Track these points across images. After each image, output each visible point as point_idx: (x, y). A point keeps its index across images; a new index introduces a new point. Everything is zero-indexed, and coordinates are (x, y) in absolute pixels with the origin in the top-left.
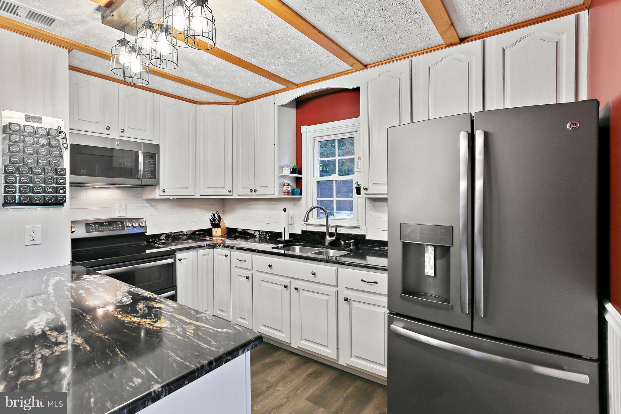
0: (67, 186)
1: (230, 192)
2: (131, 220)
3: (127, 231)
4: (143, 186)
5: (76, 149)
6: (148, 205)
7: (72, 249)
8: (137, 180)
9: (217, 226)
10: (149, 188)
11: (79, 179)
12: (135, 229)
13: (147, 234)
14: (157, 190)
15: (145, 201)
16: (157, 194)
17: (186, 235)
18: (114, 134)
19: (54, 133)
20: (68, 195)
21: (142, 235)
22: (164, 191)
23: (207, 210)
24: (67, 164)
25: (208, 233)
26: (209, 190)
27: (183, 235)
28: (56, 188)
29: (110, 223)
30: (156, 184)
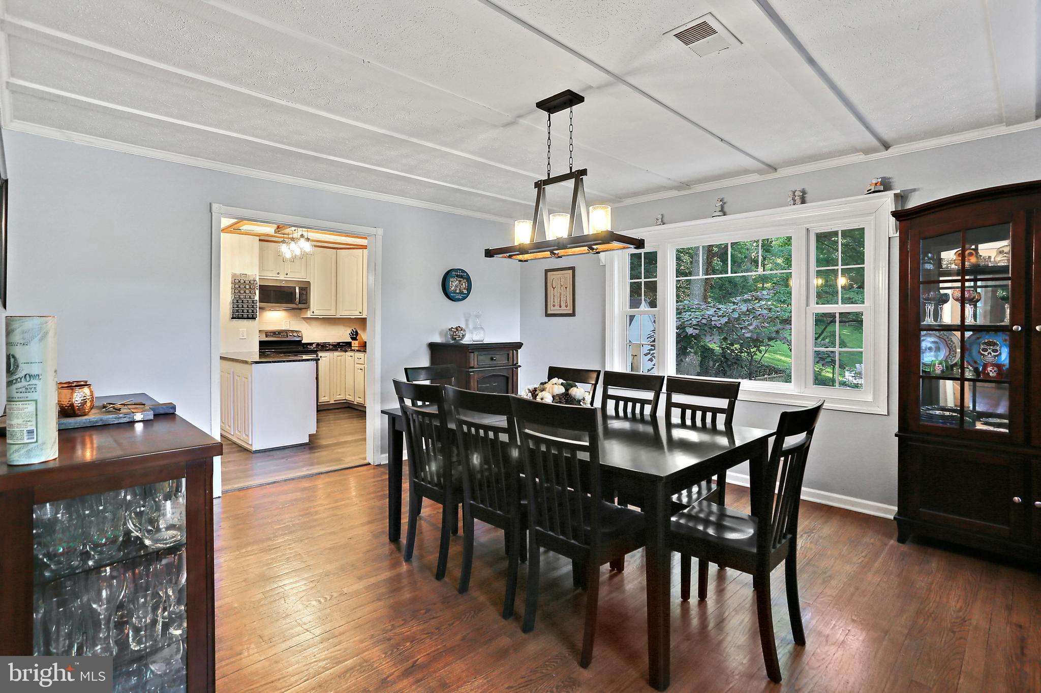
0: (258, 309)
1: (360, 313)
2: (292, 331)
3: (289, 339)
4: (301, 309)
5: (262, 288)
6: (304, 322)
7: (260, 347)
8: (295, 305)
9: (354, 339)
10: (304, 310)
11: (263, 305)
12: (295, 337)
13: (303, 342)
14: (309, 312)
15: (302, 319)
16: (309, 314)
17: (332, 345)
18: (282, 277)
19: (252, 282)
20: (258, 314)
21: (299, 343)
22: (313, 312)
23: (347, 326)
24: (257, 298)
25: (349, 344)
26: (346, 312)
27: (329, 345)
28: (248, 305)
29: (280, 332)
30: (308, 308)
